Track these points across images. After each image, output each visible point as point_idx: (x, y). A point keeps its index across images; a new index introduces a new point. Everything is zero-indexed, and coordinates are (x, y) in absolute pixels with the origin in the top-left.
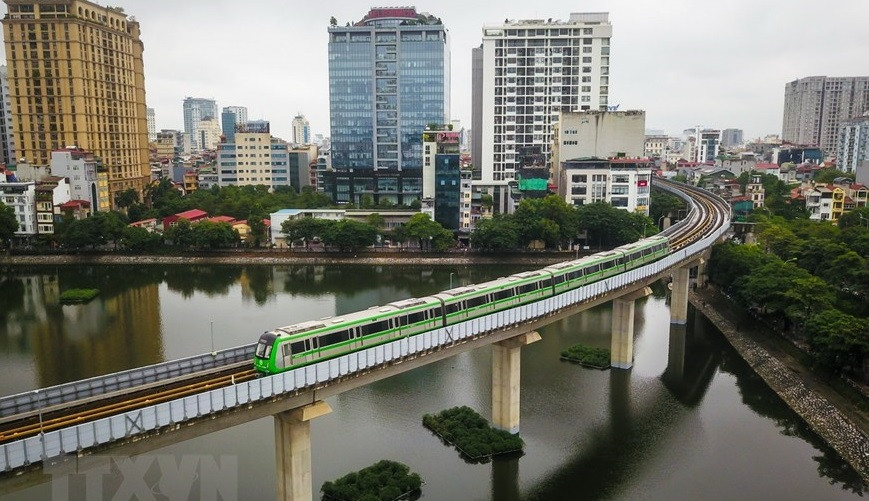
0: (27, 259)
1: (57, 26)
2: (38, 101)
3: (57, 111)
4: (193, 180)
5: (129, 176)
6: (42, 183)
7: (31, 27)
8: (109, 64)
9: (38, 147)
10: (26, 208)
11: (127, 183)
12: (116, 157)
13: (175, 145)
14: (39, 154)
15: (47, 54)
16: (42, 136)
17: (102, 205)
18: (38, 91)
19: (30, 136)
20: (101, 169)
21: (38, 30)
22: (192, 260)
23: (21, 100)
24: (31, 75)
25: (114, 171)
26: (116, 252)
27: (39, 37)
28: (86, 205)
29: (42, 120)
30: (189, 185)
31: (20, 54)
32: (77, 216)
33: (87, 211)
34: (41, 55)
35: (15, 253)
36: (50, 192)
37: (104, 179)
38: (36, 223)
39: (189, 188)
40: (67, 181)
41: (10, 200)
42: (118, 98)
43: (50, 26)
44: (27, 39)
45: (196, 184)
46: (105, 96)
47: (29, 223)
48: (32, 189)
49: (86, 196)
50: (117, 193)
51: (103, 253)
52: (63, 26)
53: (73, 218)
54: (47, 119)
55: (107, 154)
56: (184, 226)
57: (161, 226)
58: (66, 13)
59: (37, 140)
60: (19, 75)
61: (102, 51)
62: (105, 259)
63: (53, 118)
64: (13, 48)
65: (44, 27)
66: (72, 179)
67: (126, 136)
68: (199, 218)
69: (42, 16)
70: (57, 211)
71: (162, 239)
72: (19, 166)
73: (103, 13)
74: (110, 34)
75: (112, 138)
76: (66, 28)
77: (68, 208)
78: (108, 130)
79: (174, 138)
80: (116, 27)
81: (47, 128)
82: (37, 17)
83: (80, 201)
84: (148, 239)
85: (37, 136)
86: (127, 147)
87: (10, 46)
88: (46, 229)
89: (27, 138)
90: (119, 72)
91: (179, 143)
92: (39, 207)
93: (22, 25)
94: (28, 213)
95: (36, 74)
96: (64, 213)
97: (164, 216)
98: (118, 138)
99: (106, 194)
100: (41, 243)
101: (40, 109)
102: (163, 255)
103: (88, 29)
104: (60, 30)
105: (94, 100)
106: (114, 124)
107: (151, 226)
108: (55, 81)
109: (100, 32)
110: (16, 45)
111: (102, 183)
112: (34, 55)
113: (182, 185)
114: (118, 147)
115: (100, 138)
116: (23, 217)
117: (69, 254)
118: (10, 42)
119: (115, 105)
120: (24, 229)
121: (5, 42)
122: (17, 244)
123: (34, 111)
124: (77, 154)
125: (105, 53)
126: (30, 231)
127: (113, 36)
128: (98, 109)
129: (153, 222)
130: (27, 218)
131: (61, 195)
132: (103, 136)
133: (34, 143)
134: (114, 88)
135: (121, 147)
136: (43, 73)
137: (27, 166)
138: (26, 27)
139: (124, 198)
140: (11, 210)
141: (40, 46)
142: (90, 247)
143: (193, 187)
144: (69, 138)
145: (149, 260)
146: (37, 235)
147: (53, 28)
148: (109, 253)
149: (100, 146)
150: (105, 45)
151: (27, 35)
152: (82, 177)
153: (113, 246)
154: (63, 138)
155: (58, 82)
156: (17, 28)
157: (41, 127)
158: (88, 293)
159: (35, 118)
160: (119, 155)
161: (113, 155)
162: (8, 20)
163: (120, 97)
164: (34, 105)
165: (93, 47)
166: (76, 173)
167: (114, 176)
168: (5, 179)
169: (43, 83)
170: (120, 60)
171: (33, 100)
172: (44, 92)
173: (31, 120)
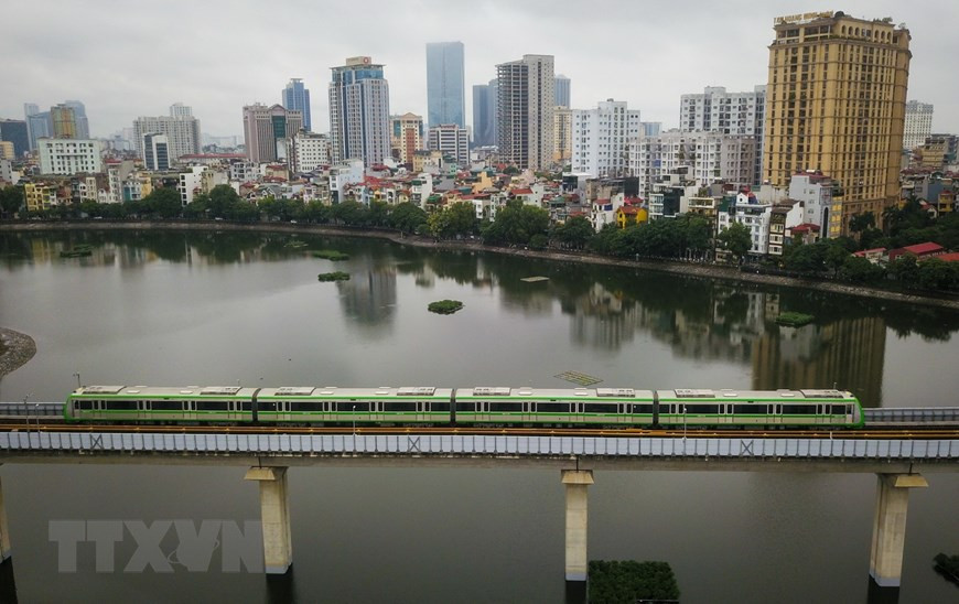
0: (755, 277)
1: (818, 48)
2: (790, 122)
3: (806, 133)
4: (950, 200)
5: (870, 197)
6: (778, 206)
7: (795, 51)
8: (866, 80)
9: (783, 168)
10: (761, 229)
11: (866, 205)
12: (859, 177)
13: (945, 153)
14: (783, 174)
15: (804, 77)
16: (789, 157)
17: (833, 230)
18: (791, 113)
19: (778, 156)
20: (836, 193)
21: (800, 54)
22: (913, 298)
23: (776, 122)
24: (787, 98)
25: (854, 192)
26: (835, 281)
27: (800, 60)
28: (816, 229)
29: (791, 141)
30: (943, 206)
31: (780, 79)
32: (806, 241)
33: (816, 235)
34: (799, 78)
35: (745, 270)
36: (785, 216)
37: (838, 203)
38: (768, 243)
39: (943, 210)
40: (802, 204)
41: (749, 220)
42: (870, 115)
43: (811, 49)
44: (789, 63)
45: (953, 205)
46: (856, 115)
47: (761, 243)
48: (769, 210)
49: (817, 220)
50: (853, 215)
51: (823, 279)
52: (823, 47)
53: (801, 243)
54: (795, 139)
55: (849, 175)
56: (910, 262)
57: (887, 258)
58: (828, 34)
59: (784, 160)
60: (777, 99)
61: (860, 67)
62: (823, 286)
63: (801, 139)
64: (776, 72)
65: (806, 50)
66: (806, 203)
67: (873, 155)
68: (931, 252)
69: (806, 40)
70: (788, 233)
71: (884, 273)
72: (763, 187)
73: (867, 27)
74: (872, 49)
75: (857, 158)
76: (827, 49)
77: (799, 232)
78: (854, 150)
79: (946, 144)
80: (880, 40)
81: (795, 149)
82: (801, 41)
83: (809, 225)
84: (868, 271)
85: (784, 156)
86: (872, 166)
87: (773, 70)
88: (776, 249)
89: (776, 158)
90: (875, 88)
91: (950, 150)
92: (773, 228)
93: (787, 50)
94: (762, 233)
95: (793, 96)
96: (793, 236)
97: (894, 246)
98: (863, 158)
99: (839, 218)
100: (770, 263)
101: (790, 131)
102: (882, 289)
103: (849, 47)
104: (821, 51)
105: (844, 120)
106: (861, 143)
107: (875, 257)
108: (808, 103)
109: (861, 49)
110: (778, 70)
111: (837, 207)
112: (793, 78)
113: (935, 206)
114: (863, 167)
115: (844, 159)
116: (757, 237)
117: (792, 276)
118: (774, 67)
119: (866, 123)
120: (757, 248)
121: (770, 67)
122: (748, 261)
123: (785, 133)
124: (817, 178)
125: (864, 70)
126: (761, 251)
127: (875, 50)
128: (846, 129)
129: (879, 252)
130: (760, 238)
131: (794, 218)
132: (847, 157)
133: (780, 164)
134: (867, 106)
135: (866, 167)
136: (798, 96)
137: (770, 187)
138: (790, 51)
139: (859, 222)
140: (748, 230)
141: (800, 69)
142: (812, 272)
143: (948, 209)
144: (814, 160)
145: (866, 292)
146: (767, 255)
147: (815, 50)
148: (828, 280)
149: (843, 167)
150: (865, 61)
151: (790, 59)
152: (817, 202)
153: (834, 273)
154: (808, 159)
155: (811, 104)
156: (782, 52)
157: (790, 147)
158: (802, 317)
159: (785, 139)
160: (862, 175)
161: (855, 176)
162: (775, 47)
163: (873, 114)
164: (786, 126)
165: (851, 65)
166: (812, 197)
167: (854, 197)
168: (747, 201)
169: (797, 104)
170: (879, 74)
171: (786, 122)
172: (797, 114)
173: (781, 141)
